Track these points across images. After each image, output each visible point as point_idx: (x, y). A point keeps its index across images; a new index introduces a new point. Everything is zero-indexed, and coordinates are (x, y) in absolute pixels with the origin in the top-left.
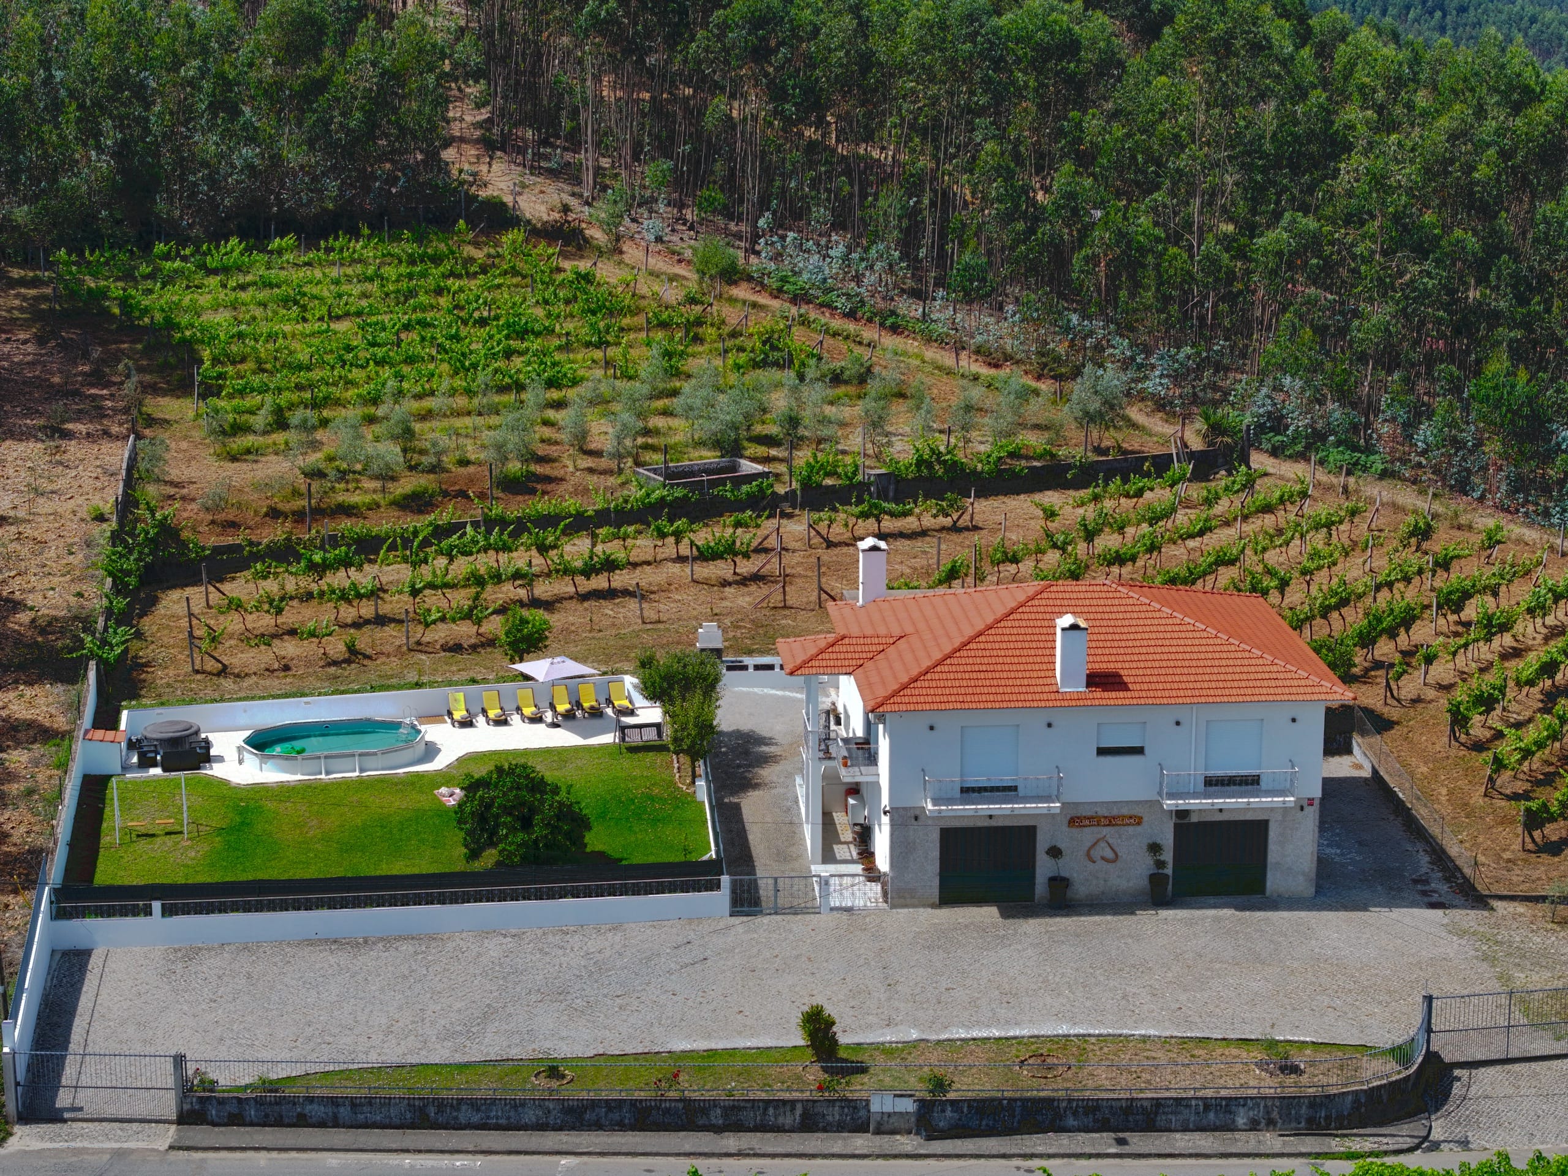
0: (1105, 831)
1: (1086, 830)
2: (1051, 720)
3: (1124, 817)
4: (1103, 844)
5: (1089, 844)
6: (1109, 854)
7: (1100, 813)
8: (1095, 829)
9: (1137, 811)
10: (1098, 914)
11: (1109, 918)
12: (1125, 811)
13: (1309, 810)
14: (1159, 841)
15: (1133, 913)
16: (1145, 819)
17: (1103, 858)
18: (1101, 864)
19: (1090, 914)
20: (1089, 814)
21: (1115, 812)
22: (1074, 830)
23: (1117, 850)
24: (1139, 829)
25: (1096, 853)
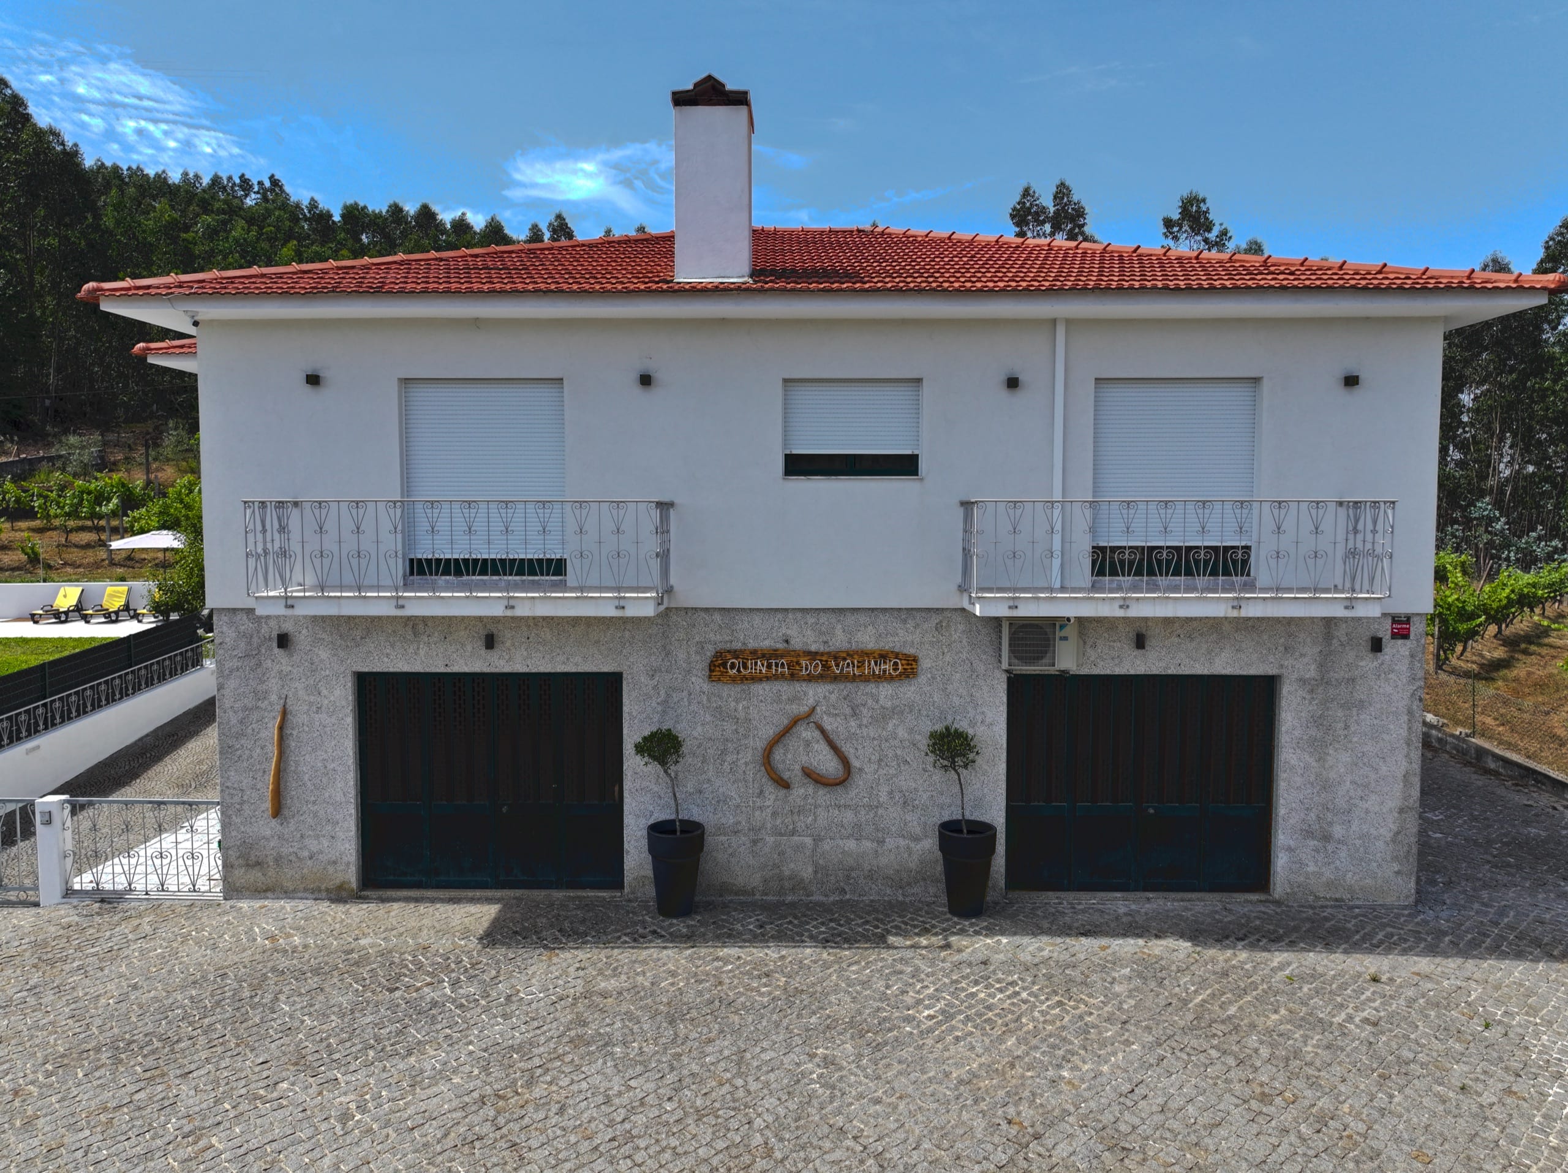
0: (814, 694)
1: (761, 689)
2: (651, 367)
3: (864, 655)
4: (807, 733)
5: (768, 732)
6: (828, 764)
7: (797, 644)
8: (785, 689)
9: (902, 639)
10: (782, 937)
11: (808, 952)
12: (867, 639)
13: (1397, 651)
14: (963, 725)
15: (880, 941)
16: (925, 663)
17: (809, 774)
18: (802, 791)
19: (759, 938)
20: (767, 644)
21: (839, 641)
22: (729, 692)
23: (848, 749)
24: (908, 691)
25: (789, 759)
